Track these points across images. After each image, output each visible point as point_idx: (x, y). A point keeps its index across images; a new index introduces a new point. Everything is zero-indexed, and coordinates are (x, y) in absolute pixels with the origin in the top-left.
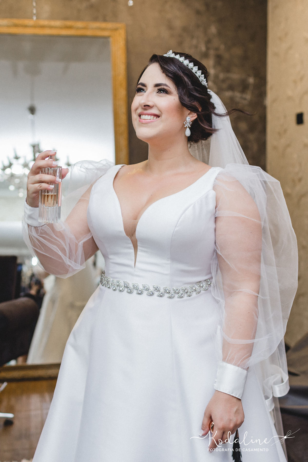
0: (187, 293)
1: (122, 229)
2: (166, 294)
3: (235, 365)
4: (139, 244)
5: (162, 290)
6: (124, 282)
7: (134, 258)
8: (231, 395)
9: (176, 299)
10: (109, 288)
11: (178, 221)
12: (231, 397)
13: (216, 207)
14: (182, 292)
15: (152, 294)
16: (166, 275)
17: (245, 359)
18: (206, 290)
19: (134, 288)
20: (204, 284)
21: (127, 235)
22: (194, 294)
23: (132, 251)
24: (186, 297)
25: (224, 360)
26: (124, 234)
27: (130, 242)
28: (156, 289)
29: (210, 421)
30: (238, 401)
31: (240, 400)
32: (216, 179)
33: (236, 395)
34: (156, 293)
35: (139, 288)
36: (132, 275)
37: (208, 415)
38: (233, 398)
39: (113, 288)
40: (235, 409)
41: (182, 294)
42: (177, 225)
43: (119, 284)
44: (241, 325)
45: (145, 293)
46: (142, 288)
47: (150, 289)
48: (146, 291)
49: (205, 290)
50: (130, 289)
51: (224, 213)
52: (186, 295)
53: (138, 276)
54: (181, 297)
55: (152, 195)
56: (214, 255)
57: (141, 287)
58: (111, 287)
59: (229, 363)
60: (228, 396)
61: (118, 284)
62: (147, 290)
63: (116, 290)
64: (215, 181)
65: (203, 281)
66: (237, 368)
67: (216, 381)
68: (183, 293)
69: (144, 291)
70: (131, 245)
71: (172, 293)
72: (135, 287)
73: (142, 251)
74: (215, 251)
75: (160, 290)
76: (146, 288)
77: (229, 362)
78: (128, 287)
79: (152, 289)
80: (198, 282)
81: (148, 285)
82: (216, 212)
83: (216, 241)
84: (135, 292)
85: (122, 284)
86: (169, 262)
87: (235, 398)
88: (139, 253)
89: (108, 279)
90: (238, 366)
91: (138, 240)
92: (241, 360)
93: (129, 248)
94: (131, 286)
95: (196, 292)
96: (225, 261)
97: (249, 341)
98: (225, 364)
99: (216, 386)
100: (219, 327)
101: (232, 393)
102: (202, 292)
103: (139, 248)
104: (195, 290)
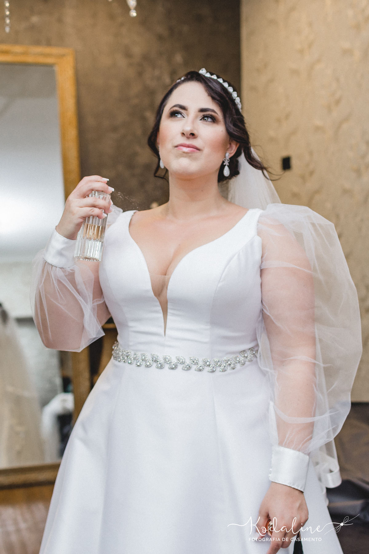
0: (230, 365)
1: (149, 287)
2: (205, 367)
3: (294, 449)
4: (169, 306)
5: (201, 363)
6: (152, 355)
7: (163, 324)
8: (293, 487)
9: (218, 373)
10: (130, 363)
11: (222, 275)
12: (293, 489)
13: (262, 257)
14: (224, 365)
15: (189, 368)
16: (206, 343)
17: (306, 441)
18: (251, 361)
19: (165, 362)
20: (249, 354)
21: (155, 295)
22: (238, 366)
23: (161, 315)
24: (229, 370)
25: (281, 444)
26: (152, 294)
27: (158, 303)
28: (194, 362)
29: (267, 520)
30: (300, 494)
31: (302, 492)
32: (258, 222)
33: (298, 487)
34: (194, 367)
35: (173, 361)
36: (163, 345)
37: (264, 513)
38: (295, 490)
39: (137, 362)
40: (297, 504)
41: (225, 367)
42: (221, 280)
43: (145, 358)
44: (299, 400)
45: (180, 367)
46: (176, 361)
47: (186, 361)
48: (181, 365)
49: (249, 361)
50: (160, 364)
51: (272, 264)
52: (229, 368)
53: (170, 346)
54: (224, 371)
55: (180, 245)
56: (259, 316)
57: (174, 361)
58: (133, 362)
59: (287, 448)
60: (289, 488)
61: (143, 357)
62: (183, 363)
63: (141, 366)
64: (258, 225)
65: (247, 350)
66: (297, 453)
67: (271, 471)
68: (226, 365)
69: (178, 364)
70: (159, 308)
71: (213, 365)
72: (167, 360)
73: (173, 315)
74: (262, 311)
75: (198, 363)
76: (181, 361)
77: (288, 446)
78: (158, 361)
79: (188, 362)
80: (242, 352)
81: (184, 357)
82: (262, 263)
83: (263, 298)
84: (167, 366)
85: (149, 358)
86: (208, 327)
87: (297, 491)
88: (169, 317)
89: (128, 352)
90: (299, 451)
91: (169, 301)
92: (302, 443)
93: (156, 312)
94: (161, 360)
95: (241, 364)
96: (274, 323)
97: (309, 420)
98: (282, 449)
99: (272, 477)
100: (272, 404)
101: (294, 485)
102: (247, 363)
103: (169, 311)
104: (240, 362)
